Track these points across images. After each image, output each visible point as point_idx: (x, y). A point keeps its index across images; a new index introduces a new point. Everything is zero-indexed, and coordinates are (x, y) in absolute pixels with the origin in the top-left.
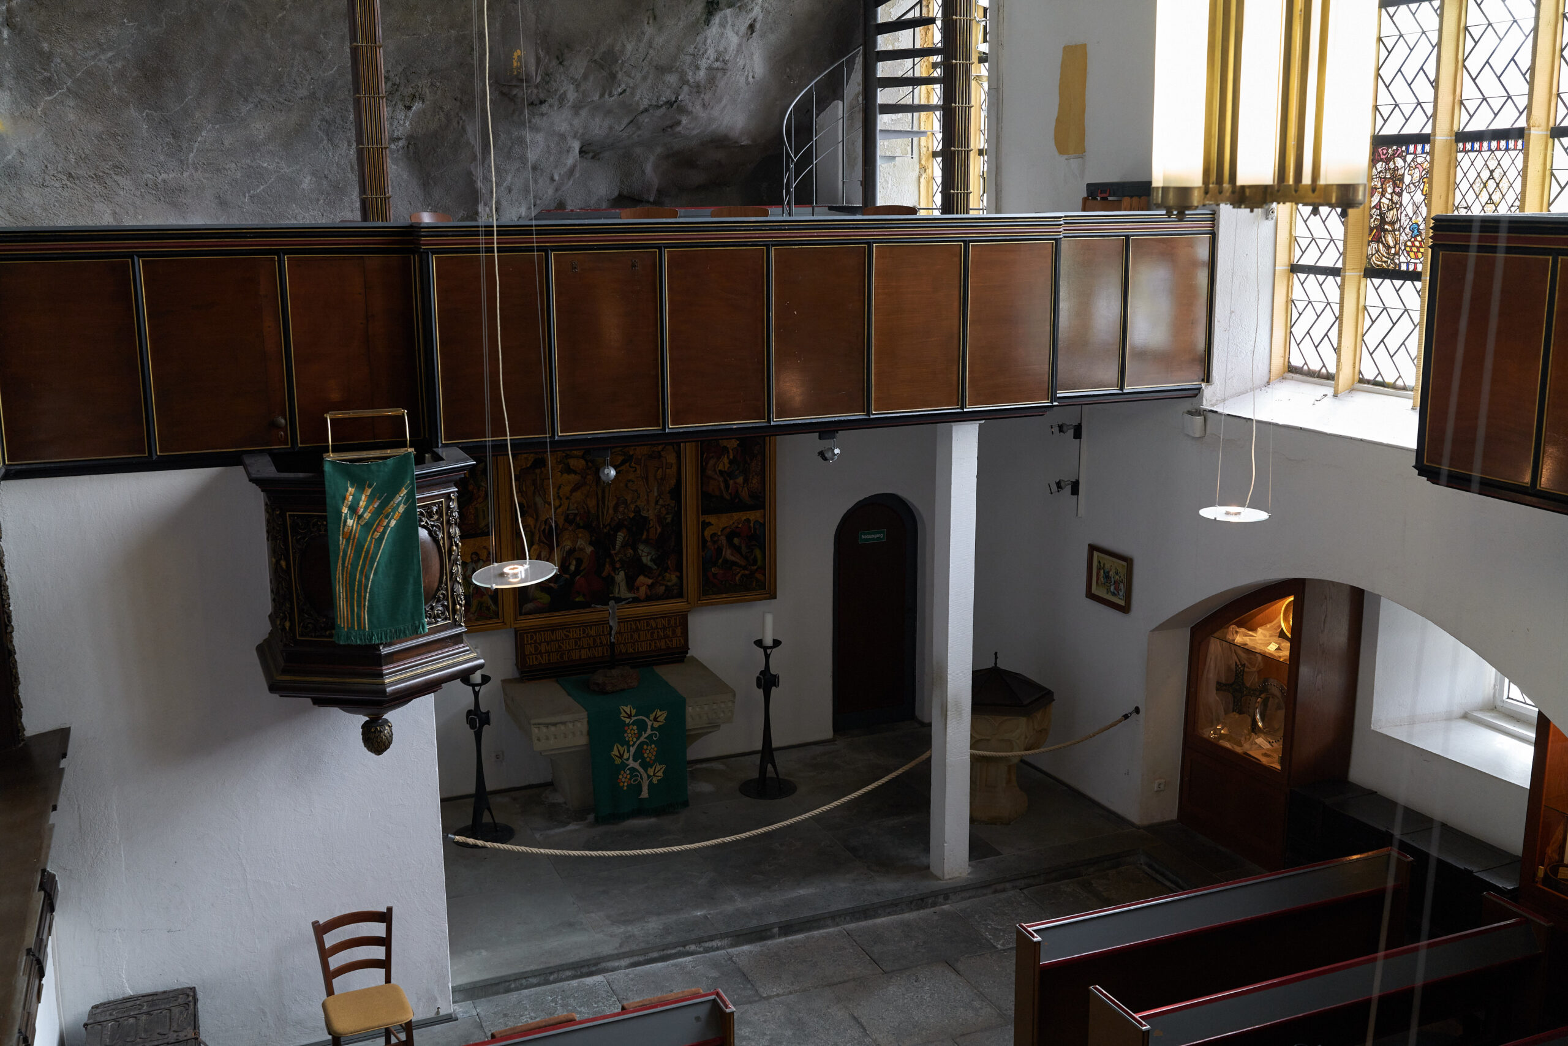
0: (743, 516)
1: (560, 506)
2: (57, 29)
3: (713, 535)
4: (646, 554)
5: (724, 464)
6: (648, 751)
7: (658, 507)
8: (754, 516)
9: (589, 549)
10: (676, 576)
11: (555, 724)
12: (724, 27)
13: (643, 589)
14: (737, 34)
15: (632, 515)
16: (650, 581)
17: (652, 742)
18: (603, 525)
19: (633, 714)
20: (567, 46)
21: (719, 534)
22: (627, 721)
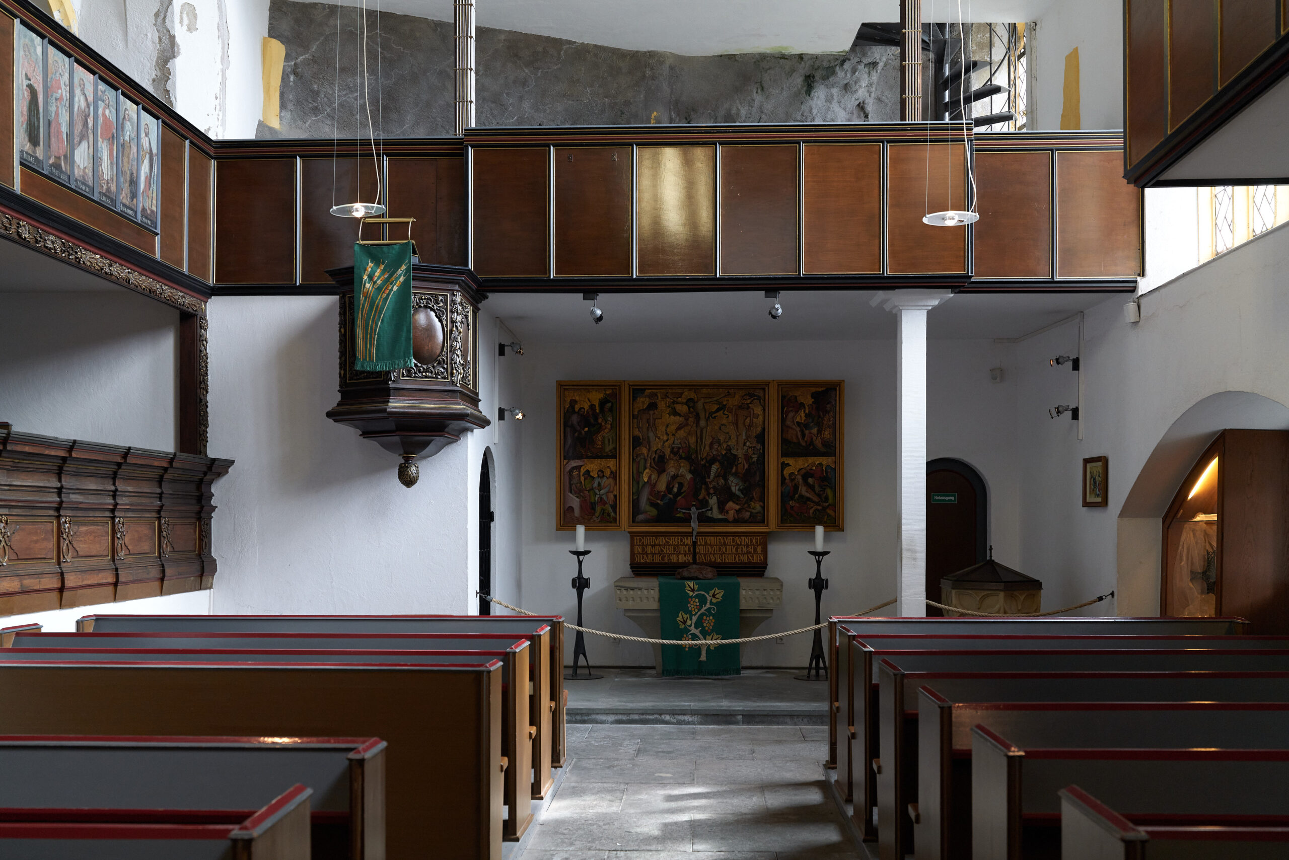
0: (818, 460)
1: (667, 440)
2: (323, 77)
3: (791, 474)
4: (735, 485)
5: (801, 417)
6: (707, 622)
7: (746, 448)
8: (825, 461)
9: (689, 476)
10: (760, 506)
11: (633, 589)
12: (830, 102)
13: (732, 513)
14: (844, 109)
15: (724, 452)
16: (737, 507)
17: (711, 614)
18: (701, 458)
19: (696, 588)
20: (693, 110)
21: (796, 473)
22: (691, 594)
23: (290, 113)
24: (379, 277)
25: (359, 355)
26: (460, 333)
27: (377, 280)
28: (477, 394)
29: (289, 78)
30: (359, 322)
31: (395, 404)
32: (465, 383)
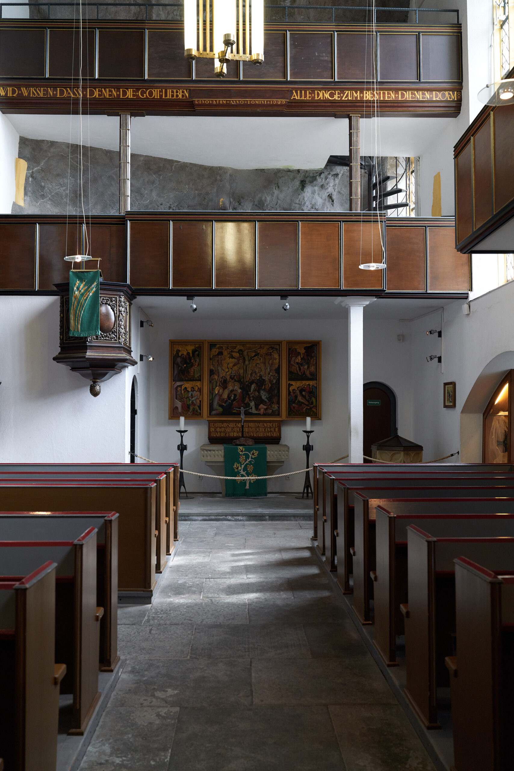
0: (307, 383)
1: (228, 372)
2: (47, 179)
3: (294, 390)
4: (264, 396)
5: (299, 359)
6: (249, 468)
7: (269, 376)
8: (311, 383)
9: (240, 391)
10: (277, 407)
11: (210, 451)
12: (314, 194)
13: (262, 410)
14: (321, 198)
15: (258, 378)
16: (265, 407)
17: (251, 464)
18: (246, 381)
19: (243, 451)
20: (242, 198)
21: (296, 389)
22: (241, 453)
23: (29, 197)
24: (82, 288)
25: (71, 328)
26: (124, 317)
27: (81, 290)
28: (131, 348)
29: (29, 179)
30: (72, 311)
31: (90, 354)
32: (125, 343)
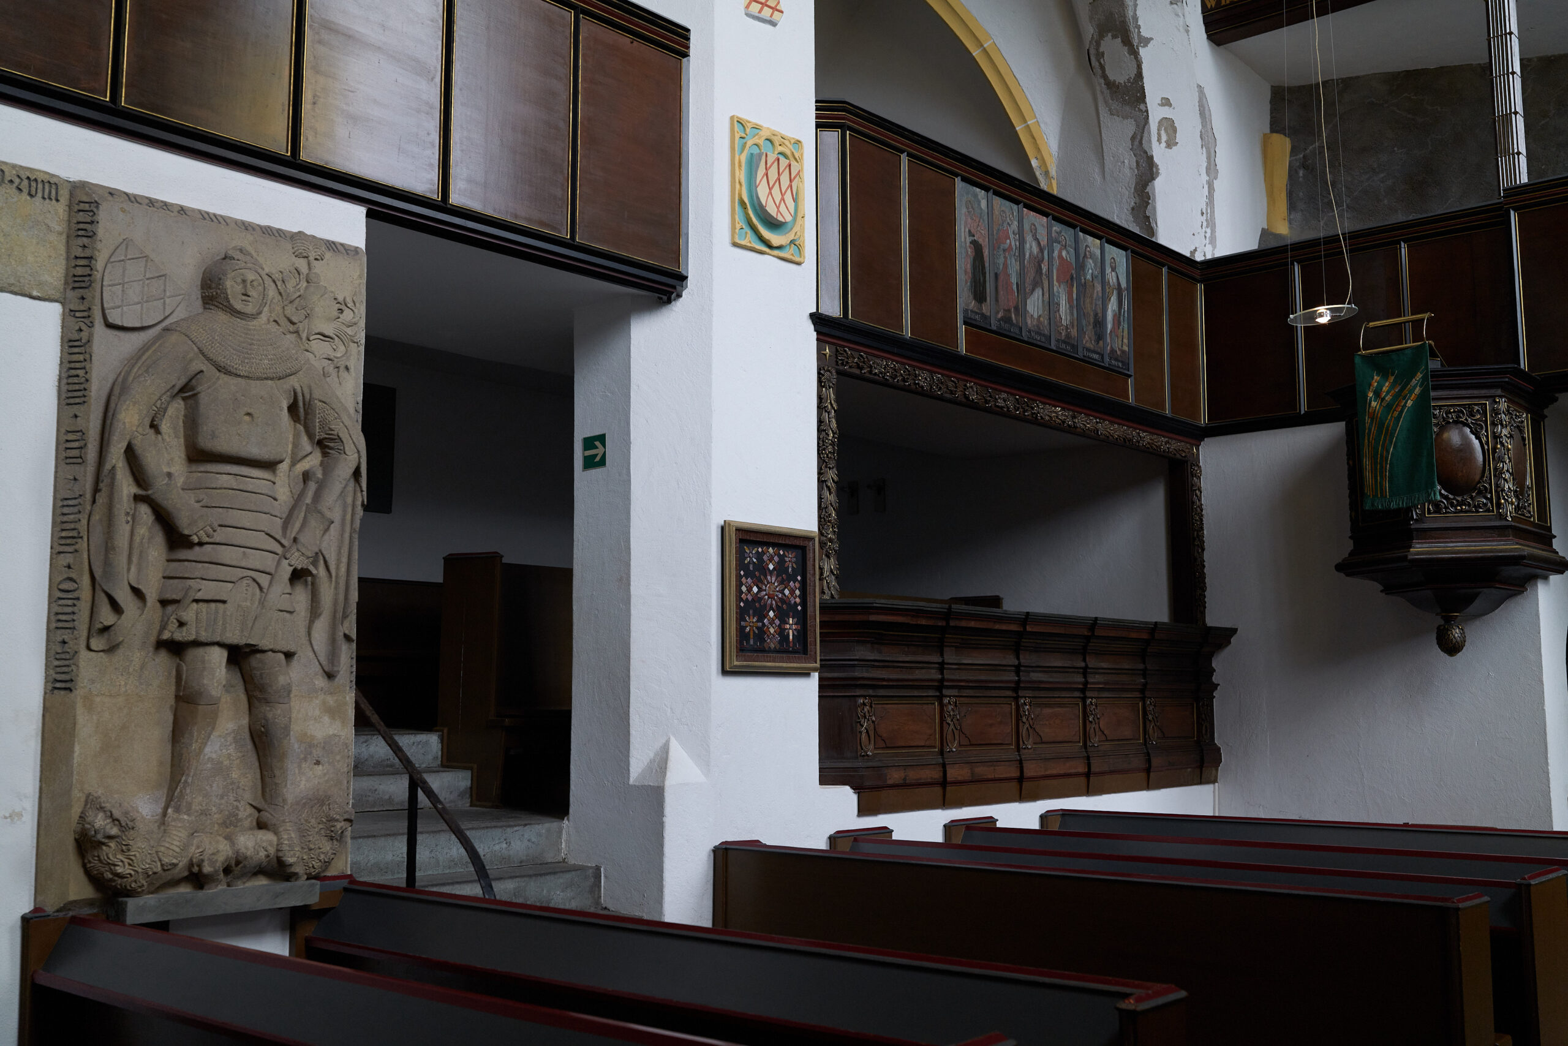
23: (1300, 214)
24: (1388, 393)
25: (1368, 491)
26: (1508, 450)
27: (1386, 396)
28: (1550, 529)
29: (1297, 172)
30: (1366, 450)
31: (1420, 549)
32: (1524, 515)
